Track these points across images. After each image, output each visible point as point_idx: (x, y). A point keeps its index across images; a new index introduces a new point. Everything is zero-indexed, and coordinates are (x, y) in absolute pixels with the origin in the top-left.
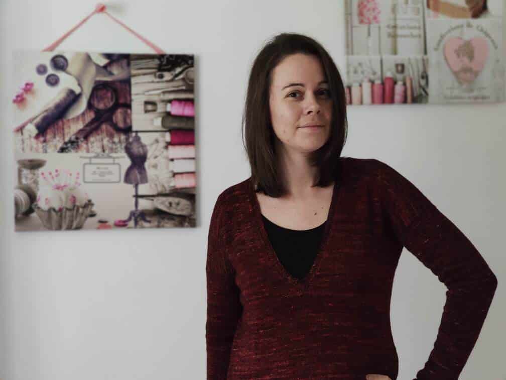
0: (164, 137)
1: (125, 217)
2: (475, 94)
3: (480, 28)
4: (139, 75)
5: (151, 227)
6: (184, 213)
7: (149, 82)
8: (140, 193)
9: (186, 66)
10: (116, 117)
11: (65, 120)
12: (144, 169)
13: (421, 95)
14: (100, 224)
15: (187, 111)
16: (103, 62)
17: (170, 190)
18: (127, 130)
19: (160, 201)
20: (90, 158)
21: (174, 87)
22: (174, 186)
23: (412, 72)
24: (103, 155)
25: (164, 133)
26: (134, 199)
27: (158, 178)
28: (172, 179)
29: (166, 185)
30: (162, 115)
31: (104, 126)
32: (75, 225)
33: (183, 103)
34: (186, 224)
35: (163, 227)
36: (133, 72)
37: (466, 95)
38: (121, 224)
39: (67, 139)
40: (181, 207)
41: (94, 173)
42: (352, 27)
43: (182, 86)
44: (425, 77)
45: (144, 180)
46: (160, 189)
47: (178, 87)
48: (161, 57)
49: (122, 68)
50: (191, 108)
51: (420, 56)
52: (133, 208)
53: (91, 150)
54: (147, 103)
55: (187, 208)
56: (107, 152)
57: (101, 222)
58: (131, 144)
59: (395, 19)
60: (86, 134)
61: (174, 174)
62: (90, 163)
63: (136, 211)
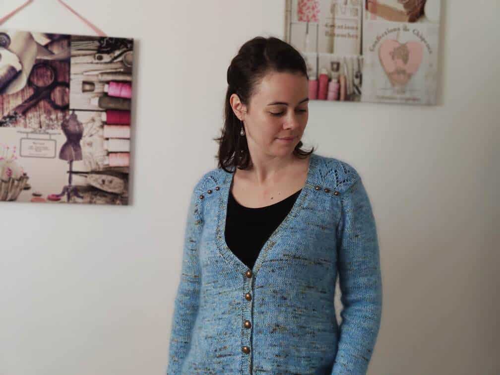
0: (100, 116)
1: (59, 191)
2: (408, 95)
3: (416, 32)
4: (79, 55)
5: (83, 203)
6: (116, 191)
7: (88, 63)
8: (74, 169)
9: (125, 49)
10: (54, 95)
11: (4, 95)
12: (79, 146)
13: (354, 93)
14: (35, 197)
15: (124, 93)
16: (44, 41)
17: (104, 168)
18: (65, 108)
19: (94, 178)
20: (27, 133)
21: (112, 69)
22: (108, 165)
23: (347, 71)
24: (40, 131)
25: (100, 113)
26: (68, 175)
27: (92, 156)
28: (107, 157)
29: (100, 163)
30: (100, 95)
31: (42, 103)
32: (10, 196)
33: (120, 84)
34: (118, 202)
35: (95, 203)
36: (74, 52)
37: (398, 96)
38: (54, 197)
39: (6, 114)
40: (114, 185)
41: (31, 148)
42: (291, 24)
43: (120, 68)
44: (359, 76)
45: (79, 157)
46: (94, 167)
47: (116, 69)
48: (101, 39)
49: (63, 48)
50: (128, 90)
51: (356, 56)
52: (67, 184)
53: (28, 125)
54: (85, 83)
55: (120, 187)
56: (43, 128)
57: (35, 195)
58: (68, 121)
59: (334, 19)
60: (25, 109)
61: (109, 153)
62: (28, 138)
63: (70, 186)
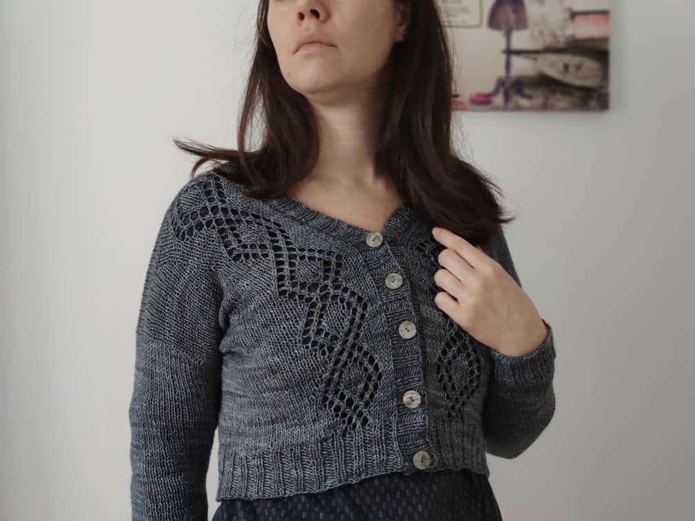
1: (488, 87)
5: (532, 108)
6: (589, 83)
8: (515, 46)
12: (522, 4)
17: (565, 42)
19: (549, 62)
22: (573, 36)
26: (503, 58)
27: (545, 20)
28: (570, 23)
29: (558, 33)
35: (553, 108)
38: (482, 99)
40: (583, 72)
45: (522, 23)
46: (548, 40)
52: (503, 73)
55: (594, 75)
61: (574, 15)
63: (508, 76)
